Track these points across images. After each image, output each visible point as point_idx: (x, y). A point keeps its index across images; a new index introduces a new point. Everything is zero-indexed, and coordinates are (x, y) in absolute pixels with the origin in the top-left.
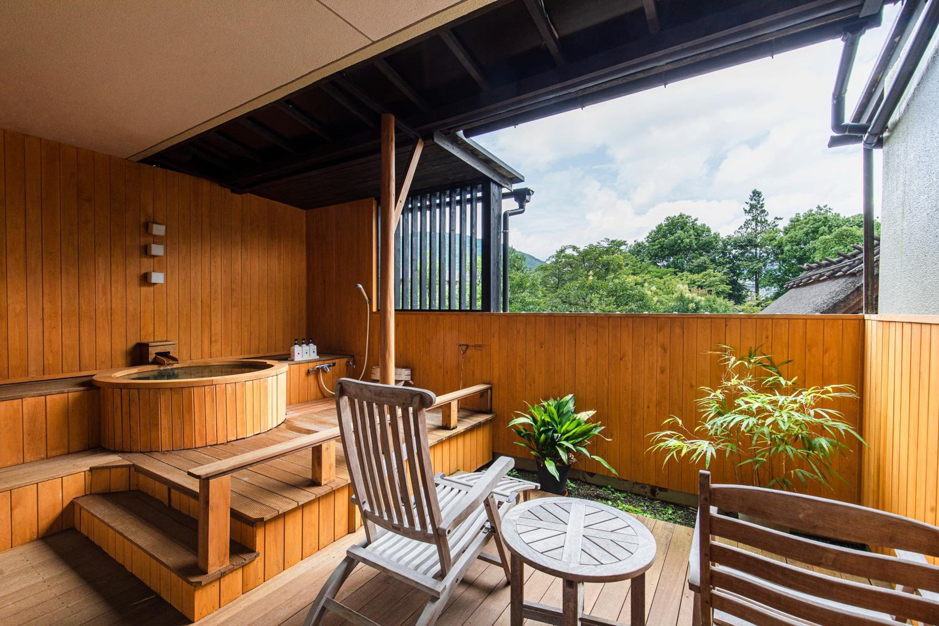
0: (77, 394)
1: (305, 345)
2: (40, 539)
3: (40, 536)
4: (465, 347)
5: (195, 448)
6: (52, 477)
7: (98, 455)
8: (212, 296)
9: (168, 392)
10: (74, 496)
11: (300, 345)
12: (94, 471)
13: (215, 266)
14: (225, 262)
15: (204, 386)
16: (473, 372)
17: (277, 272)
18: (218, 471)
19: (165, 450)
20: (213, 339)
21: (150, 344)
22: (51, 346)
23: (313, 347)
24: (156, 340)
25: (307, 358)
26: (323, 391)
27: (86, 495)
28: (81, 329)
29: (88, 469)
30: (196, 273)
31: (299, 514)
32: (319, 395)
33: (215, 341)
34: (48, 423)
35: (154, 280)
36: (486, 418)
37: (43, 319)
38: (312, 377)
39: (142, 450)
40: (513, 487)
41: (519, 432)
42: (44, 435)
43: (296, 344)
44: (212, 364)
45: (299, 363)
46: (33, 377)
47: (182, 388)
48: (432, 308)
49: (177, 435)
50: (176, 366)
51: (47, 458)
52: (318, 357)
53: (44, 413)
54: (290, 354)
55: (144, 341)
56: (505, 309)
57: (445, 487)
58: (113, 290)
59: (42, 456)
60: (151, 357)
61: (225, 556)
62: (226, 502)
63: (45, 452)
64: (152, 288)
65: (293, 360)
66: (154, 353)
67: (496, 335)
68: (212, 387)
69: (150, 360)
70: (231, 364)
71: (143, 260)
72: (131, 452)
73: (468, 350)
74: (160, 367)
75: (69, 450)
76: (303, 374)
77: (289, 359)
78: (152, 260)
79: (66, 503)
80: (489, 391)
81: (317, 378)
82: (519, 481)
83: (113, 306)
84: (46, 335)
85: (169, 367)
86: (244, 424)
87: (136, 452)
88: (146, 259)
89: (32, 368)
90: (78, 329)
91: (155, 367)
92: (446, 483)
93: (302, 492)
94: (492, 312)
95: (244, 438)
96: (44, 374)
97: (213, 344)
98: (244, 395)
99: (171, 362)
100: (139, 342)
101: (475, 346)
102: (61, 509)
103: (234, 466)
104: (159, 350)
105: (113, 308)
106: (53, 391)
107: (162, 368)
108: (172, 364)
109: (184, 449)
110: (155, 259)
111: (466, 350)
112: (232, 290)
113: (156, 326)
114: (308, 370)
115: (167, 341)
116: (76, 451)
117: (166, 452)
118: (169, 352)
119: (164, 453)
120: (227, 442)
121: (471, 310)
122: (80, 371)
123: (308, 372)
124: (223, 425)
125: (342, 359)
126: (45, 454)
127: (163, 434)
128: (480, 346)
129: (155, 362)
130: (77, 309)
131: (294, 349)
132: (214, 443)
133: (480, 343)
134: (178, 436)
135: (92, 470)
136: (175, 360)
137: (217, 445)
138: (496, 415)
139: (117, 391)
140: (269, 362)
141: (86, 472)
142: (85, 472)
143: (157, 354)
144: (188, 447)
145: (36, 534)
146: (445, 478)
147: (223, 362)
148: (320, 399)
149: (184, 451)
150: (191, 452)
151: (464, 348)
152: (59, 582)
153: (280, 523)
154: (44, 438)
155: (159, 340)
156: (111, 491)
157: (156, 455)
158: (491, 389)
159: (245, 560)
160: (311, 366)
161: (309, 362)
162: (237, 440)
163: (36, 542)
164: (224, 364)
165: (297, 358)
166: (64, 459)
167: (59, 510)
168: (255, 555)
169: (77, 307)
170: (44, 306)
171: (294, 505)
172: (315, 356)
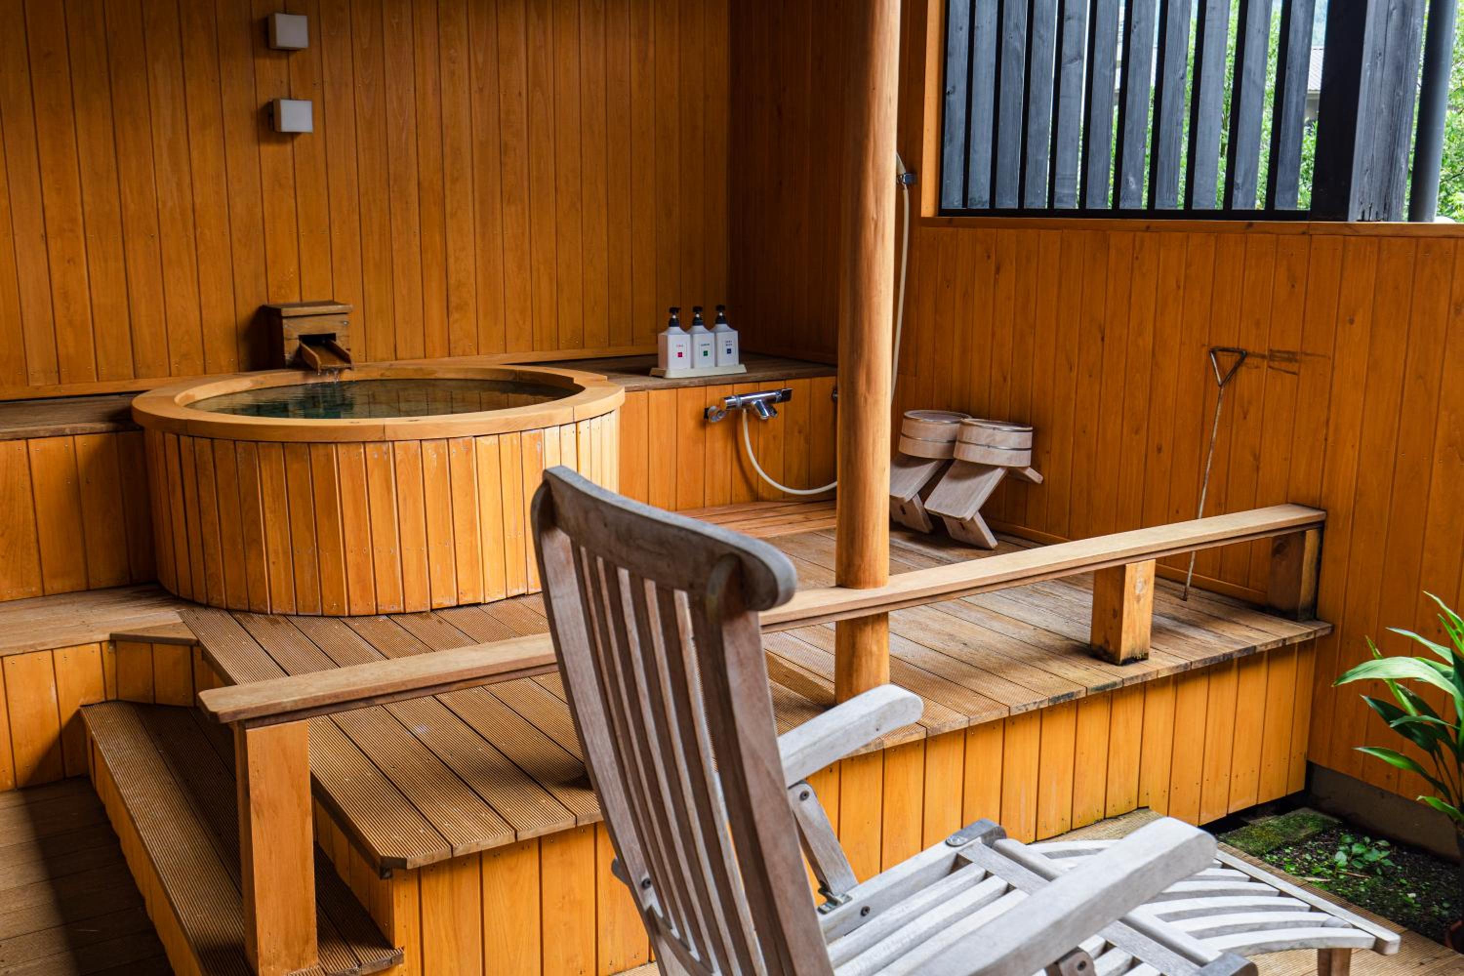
0: (96, 439)
1: (700, 328)
2: (19, 789)
3: (20, 784)
4: (1236, 357)
5: (350, 616)
6: (31, 646)
7: (144, 602)
8: (447, 171)
9: (276, 453)
10: (82, 701)
11: (686, 329)
12: (119, 644)
13: (453, 73)
14: (480, 59)
15: (364, 443)
16: (1257, 458)
17: (635, 85)
18: (268, 707)
19: (280, 611)
20: (453, 299)
21: (285, 312)
22: (68, 309)
23: (728, 336)
24: (305, 300)
25: (705, 369)
26: (754, 481)
27: (107, 702)
28: (131, 263)
29: (106, 637)
30: (400, 99)
31: (528, 864)
32: (741, 490)
33: (459, 308)
34: (39, 508)
35: (287, 124)
36: (1286, 634)
37: (46, 236)
38: (717, 434)
39: (231, 606)
40: (1262, 927)
41: (1392, 711)
42: (33, 537)
43: (672, 323)
44: (440, 375)
45: (677, 386)
46: (38, 388)
47: (309, 443)
48: (1124, 205)
49: (306, 576)
50: (347, 376)
51: (44, 596)
52: (742, 369)
53: (28, 484)
54: (656, 355)
55: (275, 301)
56: (1417, 209)
57: (987, 875)
58: (195, 154)
59: (34, 589)
60: (291, 347)
61: (307, 942)
62: (300, 797)
63: (38, 580)
64: (289, 147)
65: (661, 376)
66: (296, 335)
67: (1358, 319)
68: (384, 447)
69: (287, 356)
70: (487, 377)
71: (259, 62)
72: (207, 606)
73: (1243, 371)
74: (306, 376)
75: (88, 582)
76: (690, 423)
77: (653, 370)
78: (284, 62)
79: (67, 716)
80: (1311, 536)
81: (735, 436)
82: (1313, 909)
83: (198, 200)
84: (56, 276)
85: (329, 379)
86: (477, 563)
87: (218, 608)
88: (268, 62)
89: (35, 365)
90: (121, 264)
91: (294, 377)
92: (995, 860)
93: (544, 800)
94: (1354, 217)
95: (477, 605)
96: (60, 382)
97: (455, 316)
98: (471, 477)
99: (338, 364)
100: (266, 303)
101: (1272, 355)
102: (57, 726)
103: (316, 699)
104: (310, 327)
105: (197, 207)
106: (41, 428)
107: (311, 381)
108: (341, 370)
109: (323, 616)
110: (292, 58)
111: (1235, 370)
112: (503, 149)
113: (304, 258)
114: (706, 410)
115: (332, 303)
116: (103, 585)
117: (280, 619)
118: (333, 336)
119: (274, 618)
120: (432, 610)
121: (1270, 212)
122: (136, 377)
123: (705, 418)
124: (420, 560)
125: (817, 380)
126: (39, 585)
127: (271, 565)
128: (1291, 357)
129: (301, 363)
130: (118, 209)
131: (666, 337)
132: (396, 609)
133: (1292, 344)
134: (308, 577)
135: (115, 640)
136: (344, 357)
137: (404, 613)
138: (1333, 628)
139: (171, 437)
140: (578, 377)
141: (104, 644)
142: (100, 643)
143: (304, 339)
144: (333, 612)
145: (11, 776)
146: (1001, 843)
147: (467, 370)
148: (741, 503)
149: (322, 620)
150: (336, 626)
151: (1229, 360)
152: (13, 906)
153: (467, 880)
154: (33, 545)
155: (315, 299)
156: (158, 701)
157: (258, 624)
158: (1320, 526)
159: (360, 965)
160: (714, 394)
161: (707, 382)
162: (458, 606)
163: (9, 796)
164: (470, 376)
165: (677, 369)
166: (73, 603)
167: (53, 729)
168: (387, 955)
169: (117, 204)
170: (46, 202)
171: (505, 838)
172: (731, 365)
